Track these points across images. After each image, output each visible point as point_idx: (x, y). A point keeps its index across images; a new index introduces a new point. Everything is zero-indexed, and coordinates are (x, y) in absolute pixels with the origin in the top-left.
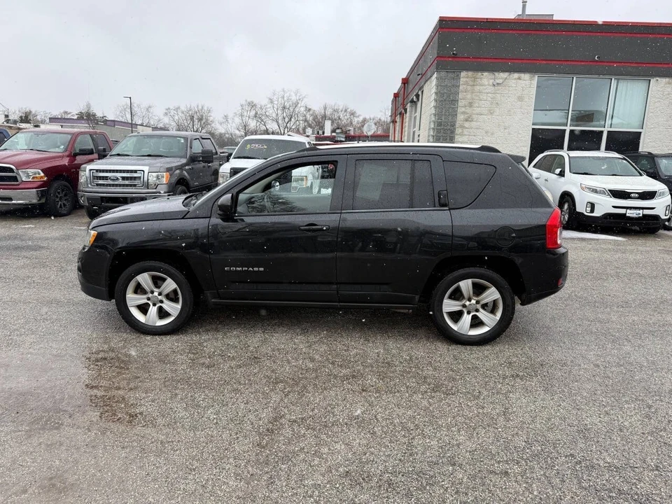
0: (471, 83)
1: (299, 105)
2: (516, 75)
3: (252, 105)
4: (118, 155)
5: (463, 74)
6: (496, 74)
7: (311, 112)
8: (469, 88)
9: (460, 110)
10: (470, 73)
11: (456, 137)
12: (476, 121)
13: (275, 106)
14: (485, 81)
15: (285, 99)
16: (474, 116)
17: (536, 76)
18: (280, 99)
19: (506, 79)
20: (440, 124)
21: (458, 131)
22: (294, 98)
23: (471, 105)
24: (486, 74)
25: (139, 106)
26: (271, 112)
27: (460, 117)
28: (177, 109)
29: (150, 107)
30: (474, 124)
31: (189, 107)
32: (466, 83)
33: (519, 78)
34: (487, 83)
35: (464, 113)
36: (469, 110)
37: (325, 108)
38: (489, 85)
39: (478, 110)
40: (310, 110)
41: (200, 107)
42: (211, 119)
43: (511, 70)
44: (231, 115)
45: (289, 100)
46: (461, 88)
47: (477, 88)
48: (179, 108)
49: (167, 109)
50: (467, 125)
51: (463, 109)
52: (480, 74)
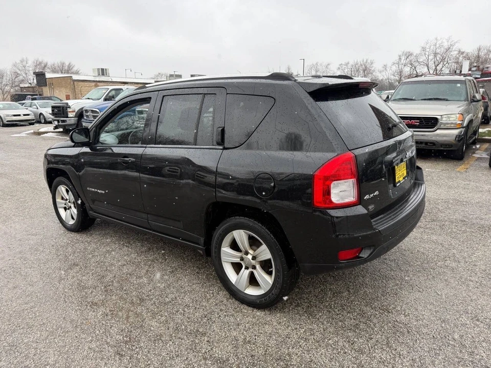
1: (451, 50)
3: (409, 55)
13: (427, 53)
15: (438, 46)
18: (432, 47)
22: (446, 45)
25: (321, 65)
26: (422, 59)
28: (347, 64)
29: (328, 65)
31: (356, 61)
41: (365, 61)
42: (373, 69)
44: (389, 64)
45: (441, 46)
48: (348, 63)
49: (340, 65)
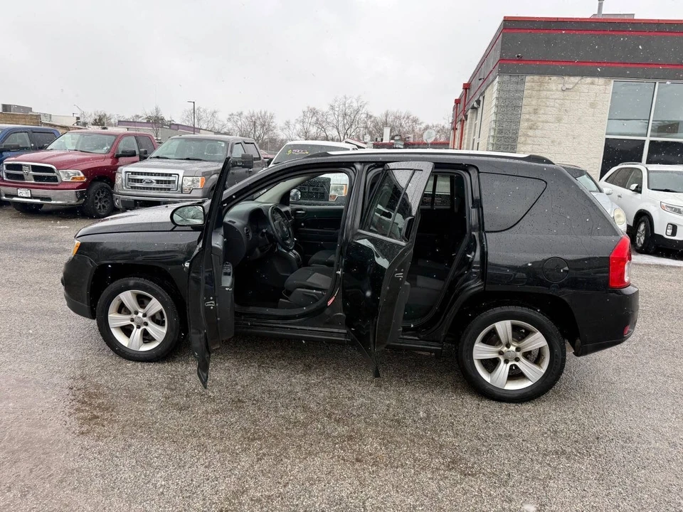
0: (537, 88)
1: (360, 112)
2: (589, 80)
3: (314, 112)
4: (158, 157)
5: (528, 78)
6: (566, 78)
7: (373, 119)
8: (534, 93)
9: (524, 117)
10: (536, 78)
11: (518, 146)
12: (541, 129)
13: (337, 113)
14: (553, 86)
15: (347, 105)
16: (539, 124)
17: (612, 81)
18: (341, 106)
19: (577, 83)
20: (500, 131)
21: (521, 139)
22: (355, 105)
23: (536, 111)
24: (554, 78)
25: (205, 111)
26: (331, 118)
27: (524, 125)
28: (240, 114)
29: (215, 112)
30: (538, 133)
31: (252, 112)
32: (532, 89)
33: (592, 83)
34: (554, 88)
35: (528, 120)
36: (533, 117)
37: (387, 115)
38: (557, 90)
39: (543, 118)
40: (371, 117)
41: (263, 113)
42: (273, 125)
43: (583, 74)
44: (293, 122)
45: (350, 106)
46: (526, 92)
47: (544, 94)
48: (241, 113)
49: (230, 115)
50: (531, 133)
51: (527, 116)
52: (547, 78)
